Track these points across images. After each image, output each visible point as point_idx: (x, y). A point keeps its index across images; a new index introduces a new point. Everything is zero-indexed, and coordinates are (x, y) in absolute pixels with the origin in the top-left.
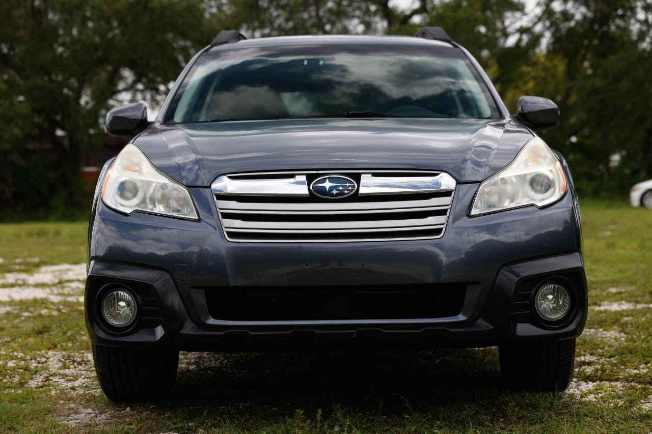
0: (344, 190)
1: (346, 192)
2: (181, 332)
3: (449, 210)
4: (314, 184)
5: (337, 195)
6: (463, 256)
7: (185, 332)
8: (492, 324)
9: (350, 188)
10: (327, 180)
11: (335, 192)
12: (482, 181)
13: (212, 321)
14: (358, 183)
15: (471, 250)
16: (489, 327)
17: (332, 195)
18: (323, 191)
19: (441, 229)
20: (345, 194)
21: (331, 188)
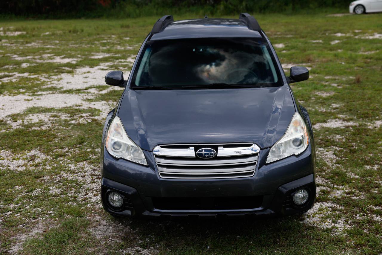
0: (211, 155)
1: (212, 156)
2: (143, 214)
3: (256, 163)
4: (198, 152)
5: (208, 157)
6: (263, 176)
7: (145, 214)
8: (273, 211)
9: (213, 154)
10: (203, 151)
11: (207, 156)
12: (271, 147)
13: (156, 210)
14: (217, 151)
15: (267, 173)
16: (271, 212)
17: (206, 157)
18: (201, 155)
19: (253, 172)
20: (211, 157)
21: (205, 154)
